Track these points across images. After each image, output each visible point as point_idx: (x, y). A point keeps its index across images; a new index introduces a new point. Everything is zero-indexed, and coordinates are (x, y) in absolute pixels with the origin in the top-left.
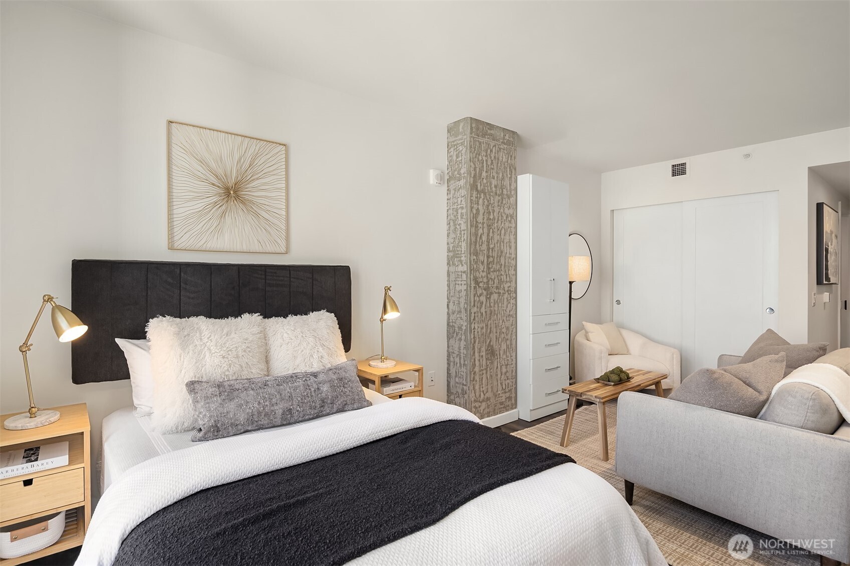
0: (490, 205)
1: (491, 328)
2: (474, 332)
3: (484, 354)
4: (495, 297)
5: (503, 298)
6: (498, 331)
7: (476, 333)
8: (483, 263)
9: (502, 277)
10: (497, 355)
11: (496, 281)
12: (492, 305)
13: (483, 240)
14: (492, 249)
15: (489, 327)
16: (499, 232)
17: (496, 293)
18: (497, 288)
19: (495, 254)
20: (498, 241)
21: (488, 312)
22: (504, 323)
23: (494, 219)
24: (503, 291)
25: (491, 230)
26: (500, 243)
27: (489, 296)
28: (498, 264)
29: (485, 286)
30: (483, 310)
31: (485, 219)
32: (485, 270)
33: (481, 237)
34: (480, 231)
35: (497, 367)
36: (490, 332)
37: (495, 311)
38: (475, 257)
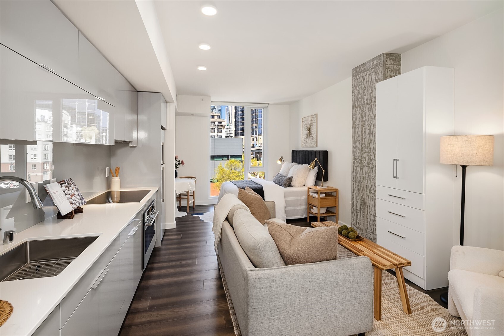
0: (363, 113)
1: (363, 187)
2: (353, 186)
3: (359, 201)
4: (366, 168)
5: (372, 170)
6: (368, 191)
7: (354, 187)
8: (358, 148)
9: (371, 156)
10: (367, 206)
11: (367, 159)
12: (364, 173)
13: (359, 134)
14: (365, 139)
15: (362, 186)
16: (369, 128)
17: (367, 166)
18: (368, 163)
19: (366, 142)
20: (368, 133)
21: (362, 177)
22: (372, 187)
23: (366, 120)
24: (372, 166)
25: (364, 128)
26: (370, 135)
27: (362, 168)
28: (368, 148)
29: (360, 161)
30: (358, 175)
31: (360, 122)
32: (360, 152)
33: (358, 133)
34: (357, 130)
35: (367, 213)
36: (363, 190)
37: (366, 177)
38: (354, 145)
